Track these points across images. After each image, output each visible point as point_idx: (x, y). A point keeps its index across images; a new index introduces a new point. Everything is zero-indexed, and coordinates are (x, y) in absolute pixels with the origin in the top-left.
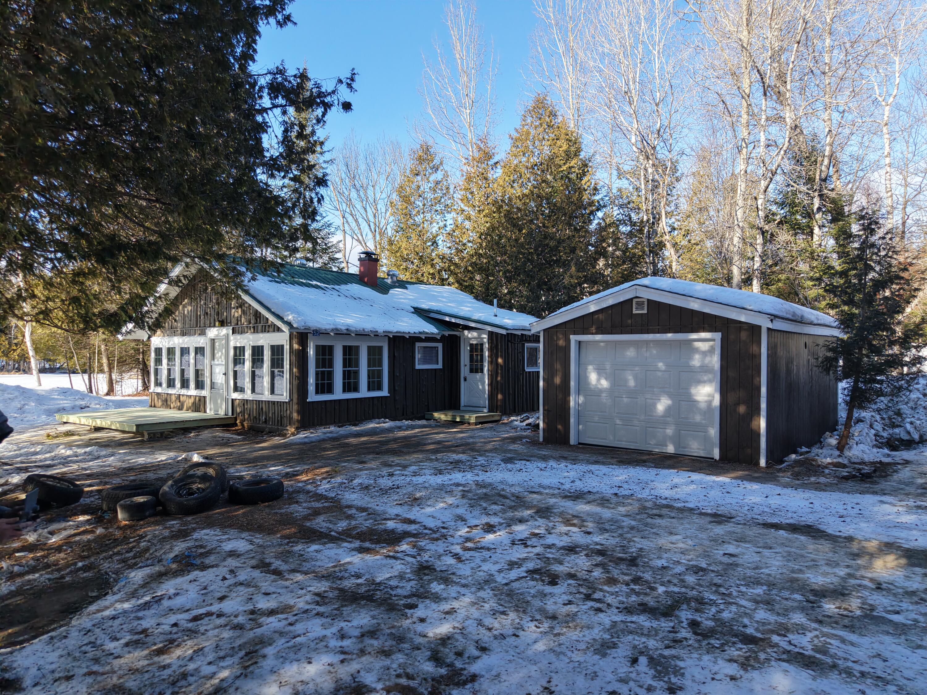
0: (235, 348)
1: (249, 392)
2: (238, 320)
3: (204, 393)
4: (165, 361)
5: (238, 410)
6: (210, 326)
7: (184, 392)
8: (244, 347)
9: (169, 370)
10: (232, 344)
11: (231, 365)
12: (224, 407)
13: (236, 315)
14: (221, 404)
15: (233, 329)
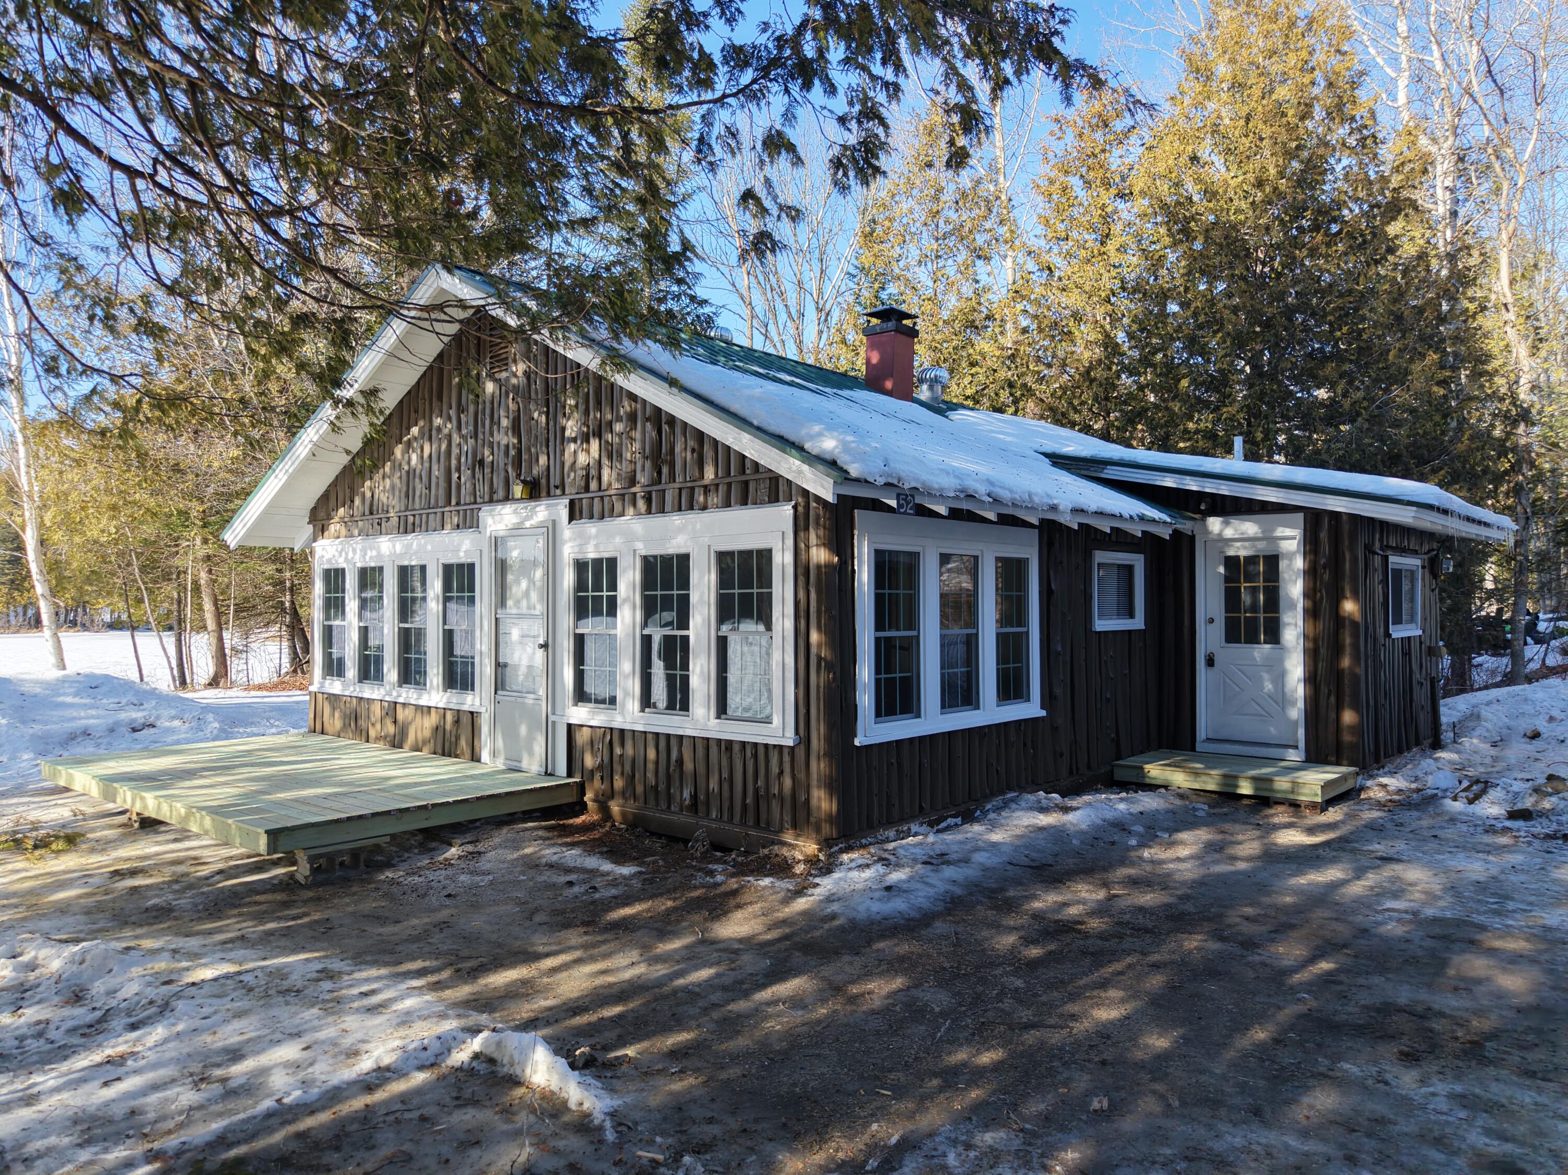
0: (580, 566)
1: (633, 705)
2: (590, 476)
3: (469, 701)
4: (352, 605)
5: (589, 761)
6: (491, 501)
7: (408, 695)
8: (612, 563)
9: (364, 632)
10: (568, 552)
11: (566, 619)
12: (539, 748)
13: (582, 459)
14: (531, 739)
15: (572, 503)
